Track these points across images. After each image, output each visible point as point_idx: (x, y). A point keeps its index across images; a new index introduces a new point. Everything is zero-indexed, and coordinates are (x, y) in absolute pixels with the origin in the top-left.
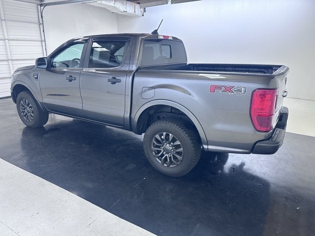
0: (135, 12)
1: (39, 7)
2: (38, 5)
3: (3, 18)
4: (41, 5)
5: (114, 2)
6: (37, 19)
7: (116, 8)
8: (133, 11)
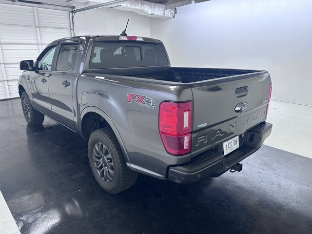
0: (164, 14)
1: (71, 13)
2: (70, 12)
3: (38, 25)
4: (72, 12)
5: (140, 5)
6: (69, 25)
7: (143, 11)
8: (163, 13)
